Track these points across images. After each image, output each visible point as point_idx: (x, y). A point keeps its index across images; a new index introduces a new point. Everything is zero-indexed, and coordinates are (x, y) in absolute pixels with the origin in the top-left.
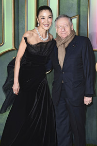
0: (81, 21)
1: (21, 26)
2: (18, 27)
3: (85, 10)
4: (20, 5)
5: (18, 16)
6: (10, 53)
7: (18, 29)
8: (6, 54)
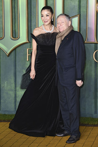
0: (81, 19)
1: (33, 24)
2: (31, 24)
3: (85, 10)
4: (32, 7)
5: (31, 15)
6: (24, 45)
7: (31, 26)
8: (21, 46)
